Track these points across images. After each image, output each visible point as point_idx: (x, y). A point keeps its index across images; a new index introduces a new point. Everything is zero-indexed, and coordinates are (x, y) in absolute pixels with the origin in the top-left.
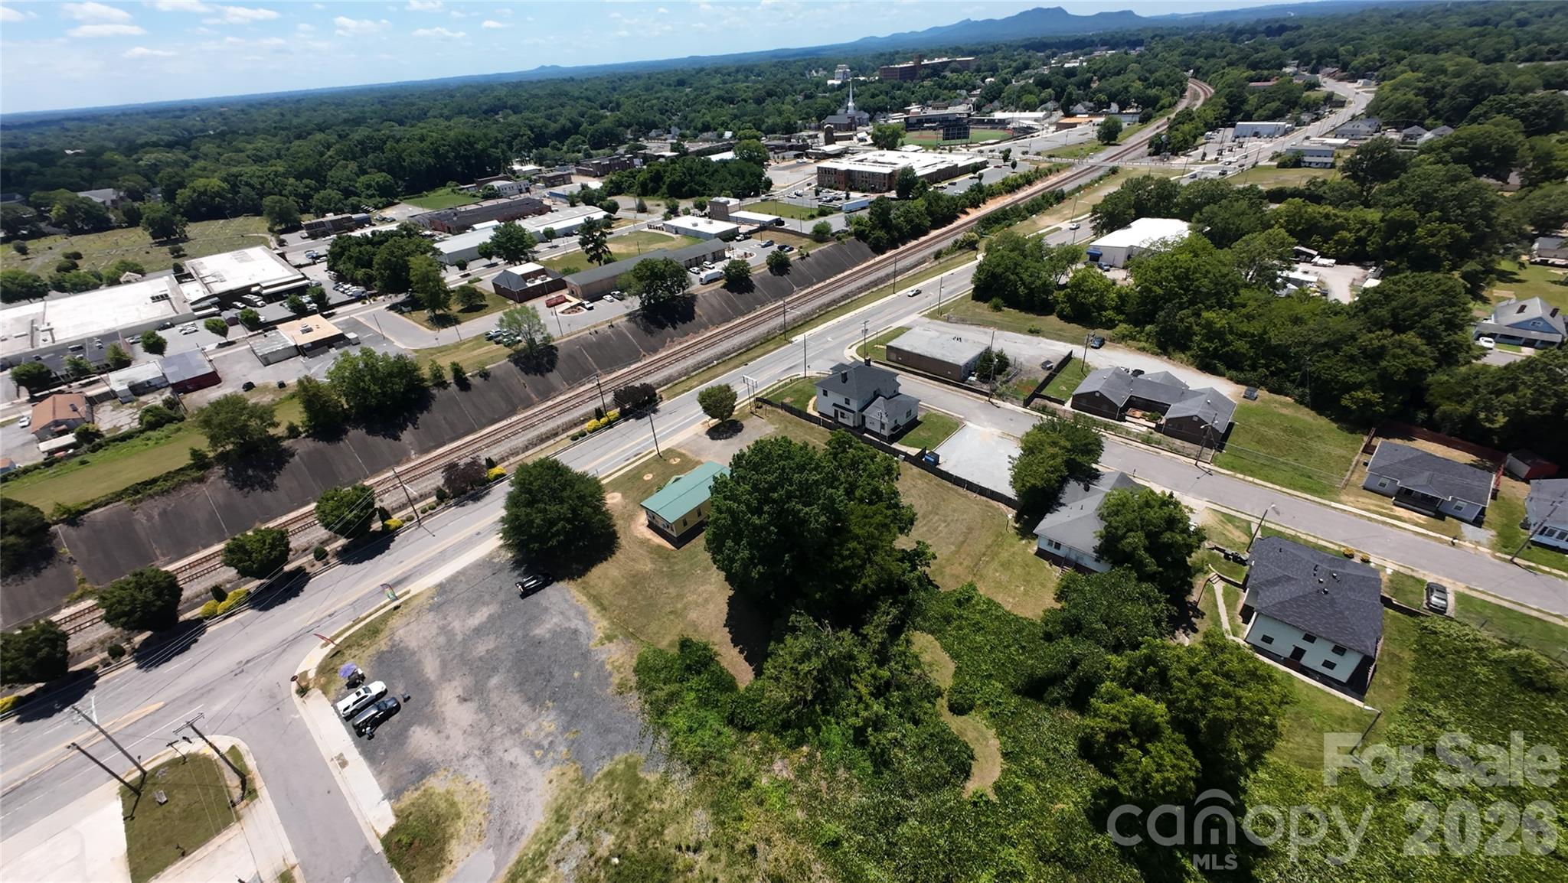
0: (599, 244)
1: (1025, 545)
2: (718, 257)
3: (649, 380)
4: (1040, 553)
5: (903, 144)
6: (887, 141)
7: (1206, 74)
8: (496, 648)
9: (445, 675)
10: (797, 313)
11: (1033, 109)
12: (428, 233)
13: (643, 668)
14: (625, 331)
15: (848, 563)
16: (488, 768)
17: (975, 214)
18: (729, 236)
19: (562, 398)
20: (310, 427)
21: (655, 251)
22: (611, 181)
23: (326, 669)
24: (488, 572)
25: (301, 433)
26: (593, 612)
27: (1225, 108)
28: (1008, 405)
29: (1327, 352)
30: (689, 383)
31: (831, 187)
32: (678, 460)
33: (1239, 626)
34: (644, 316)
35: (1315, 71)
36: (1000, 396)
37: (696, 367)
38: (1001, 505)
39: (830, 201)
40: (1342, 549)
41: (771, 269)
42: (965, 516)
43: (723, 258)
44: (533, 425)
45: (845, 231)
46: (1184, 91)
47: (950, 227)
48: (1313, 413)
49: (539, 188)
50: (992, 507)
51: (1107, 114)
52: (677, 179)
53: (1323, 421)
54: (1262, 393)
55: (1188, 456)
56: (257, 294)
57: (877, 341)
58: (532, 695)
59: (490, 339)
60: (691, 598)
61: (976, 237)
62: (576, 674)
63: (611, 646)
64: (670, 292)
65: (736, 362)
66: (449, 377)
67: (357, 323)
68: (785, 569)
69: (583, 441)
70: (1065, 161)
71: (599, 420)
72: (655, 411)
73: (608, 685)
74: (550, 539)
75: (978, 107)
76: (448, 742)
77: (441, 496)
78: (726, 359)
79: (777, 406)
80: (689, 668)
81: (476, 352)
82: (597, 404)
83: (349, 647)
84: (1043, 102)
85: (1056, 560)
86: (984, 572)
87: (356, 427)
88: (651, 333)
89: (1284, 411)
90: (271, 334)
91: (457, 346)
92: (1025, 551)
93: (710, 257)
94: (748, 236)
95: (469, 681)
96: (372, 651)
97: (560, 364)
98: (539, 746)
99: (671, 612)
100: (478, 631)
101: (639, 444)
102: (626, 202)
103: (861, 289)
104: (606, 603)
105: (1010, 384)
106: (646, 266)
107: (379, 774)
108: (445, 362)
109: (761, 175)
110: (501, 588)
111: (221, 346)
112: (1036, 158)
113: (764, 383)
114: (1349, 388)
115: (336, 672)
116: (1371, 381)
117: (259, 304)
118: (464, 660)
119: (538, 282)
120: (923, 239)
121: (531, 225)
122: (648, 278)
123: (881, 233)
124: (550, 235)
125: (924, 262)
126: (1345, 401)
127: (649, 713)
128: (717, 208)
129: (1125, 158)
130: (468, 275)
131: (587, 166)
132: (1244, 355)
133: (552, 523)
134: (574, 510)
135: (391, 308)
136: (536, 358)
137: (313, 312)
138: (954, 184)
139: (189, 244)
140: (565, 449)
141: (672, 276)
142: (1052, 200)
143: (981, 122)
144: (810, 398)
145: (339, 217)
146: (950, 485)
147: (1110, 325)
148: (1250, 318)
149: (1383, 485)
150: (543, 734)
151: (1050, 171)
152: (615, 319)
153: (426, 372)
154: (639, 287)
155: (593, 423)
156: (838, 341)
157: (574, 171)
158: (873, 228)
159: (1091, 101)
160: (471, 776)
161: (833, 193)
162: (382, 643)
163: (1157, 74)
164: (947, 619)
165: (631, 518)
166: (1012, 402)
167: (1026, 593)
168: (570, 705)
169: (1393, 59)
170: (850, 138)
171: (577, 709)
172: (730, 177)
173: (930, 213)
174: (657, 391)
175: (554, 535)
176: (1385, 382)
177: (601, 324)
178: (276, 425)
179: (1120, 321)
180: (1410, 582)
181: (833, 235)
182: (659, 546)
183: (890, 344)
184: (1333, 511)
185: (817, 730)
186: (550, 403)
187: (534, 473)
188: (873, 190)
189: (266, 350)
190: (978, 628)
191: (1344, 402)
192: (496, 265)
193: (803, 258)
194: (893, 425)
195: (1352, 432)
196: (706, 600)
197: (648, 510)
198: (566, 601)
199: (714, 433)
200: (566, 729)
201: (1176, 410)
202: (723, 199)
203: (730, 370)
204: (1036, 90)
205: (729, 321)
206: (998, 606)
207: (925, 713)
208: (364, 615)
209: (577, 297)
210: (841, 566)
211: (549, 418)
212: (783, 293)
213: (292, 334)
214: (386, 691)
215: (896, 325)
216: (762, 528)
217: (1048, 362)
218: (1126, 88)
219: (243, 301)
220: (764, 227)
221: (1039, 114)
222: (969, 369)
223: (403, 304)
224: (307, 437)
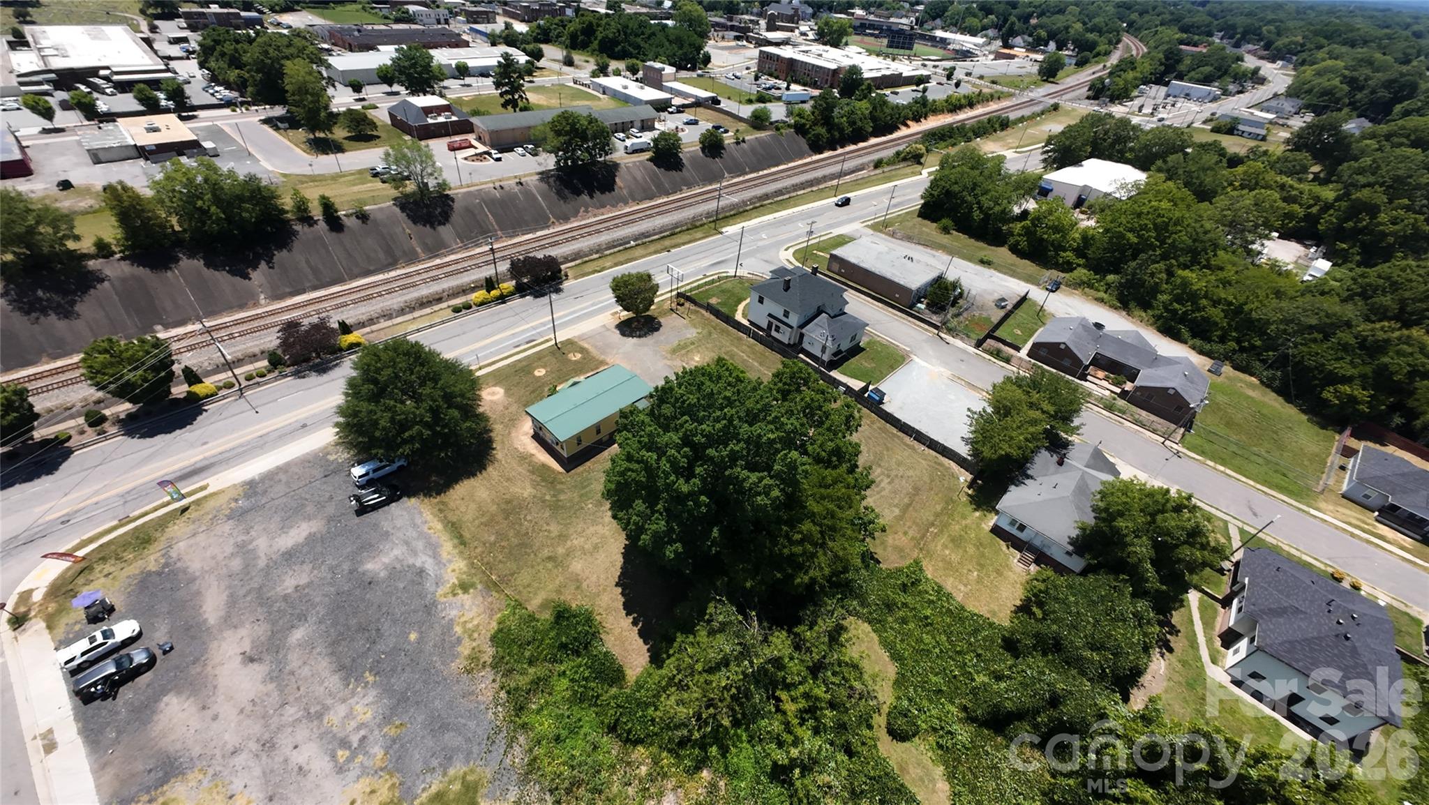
0: (516, 88)
1: (979, 518)
2: (646, 126)
3: (554, 252)
4: (996, 530)
5: (846, 44)
6: (831, 37)
7: (1139, 29)
8: (309, 585)
9: (229, 621)
10: (735, 199)
11: (974, 34)
12: (325, 46)
13: (501, 638)
14: (535, 191)
15: (798, 549)
16: (264, 773)
17: (915, 128)
18: (661, 106)
19: (453, 257)
20: (127, 248)
21: (580, 106)
22: (539, 26)
23: (61, 590)
24: (318, 473)
25: (114, 253)
26: (447, 547)
27: (1161, 64)
28: (958, 343)
29: (1316, 335)
30: (600, 263)
31: (771, 75)
32: (579, 356)
33: (1218, 652)
34: (558, 178)
35: (1237, 45)
36: (950, 331)
37: (611, 245)
38: (953, 464)
39: (769, 89)
40: (1330, 570)
41: (703, 149)
42: (911, 473)
43: (652, 128)
44: (414, 285)
45: (785, 122)
46: (1119, 41)
47: (889, 137)
48: (1281, 399)
49: (459, 22)
50: (941, 464)
51: (1043, 52)
52: (611, 36)
53: (1291, 411)
54: (1227, 369)
55: (1154, 431)
56: (107, 79)
57: (819, 247)
58: (347, 661)
59: (376, 175)
60: (577, 542)
61: (923, 150)
62: (413, 636)
63: (465, 599)
64: (590, 154)
65: (658, 246)
66: (316, 212)
67: (221, 131)
68: (710, 547)
69: (466, 315)
70: (1006, 89)
71: (489, 291)
72: (558, 291)
73: (455, 656)
74: (399, 446)
75: (920, 22)
76: (215, 725)
77: (275, 362)
78: (645, 241)
79: (701, 306)
80: (563, 646)
81: (356, 189)
82: (489, 272)
83: (104, 559)
84: (984, 28)
85: (1018, 544)
86: (932, 546)
87: (191, 256)
88: (564, 198)
89: (1251, 393)
90: (109, 127)
91: (335, 178)
92: (978, 526)
93: (638, 124)
94: (681, 109)
95: (262, 630)
96: (133, 569)
97: (455, 217)
98: (344, 743)
99: (550, 558)
100: (290, 556)
101: (534, 328)
102: (552, 53)
103: (796, 187)
104: (467, 535)
105: (961, 318)
106: (566, 119)
107: (99, 769)
108: (313, 195)
109: (700, 48)
110: (331, 498)
111: (46, 131)
112: (978, 82)
113: (689, 276)
114: (1334, 379)
115: (75, 596)
116: (1363, 377)
117: (108, 91)
118: (262, 598)
119: (441, 119)
120: (861, 145)
121: (443, 57)
122: (567, 133)
123: (822, 130)
124: (462, 71)
125: (863, 169)
126: (1328, 394)
127: (503, 705)
128: (651, 74)
129: (1064, 97)
130: (364, 99)
131: (515, 7)
132: (1216, 324)
133: (404, 426)
134: (435, 412)
135: (267, 121)
136: (427, 206)
137: (167, 111)
138: (896, 93)
139: (39, 10)
140: (443, 322)
141: (595, 137)
142: (997, 126)
143: (923, 37)
144: (740, 301)
145: (225, 11)
146: (895, 431)
147: (1068, 267)
148: (1226, 283)
149: (1367, 497)
150: (353, 724)
151: (992, 98)
152: (525, 176)
153: (287, 202)
154: (556, 143)
155: (480, 295)
156: (774, 240)
157: (500, 11)
158: (815, 123)
159: (1030, 35)
160: (237, 785)
161: (772, 81)
162: (152, 560)
163: (1097, 20)
164: (890, 606)
165: (513, 422)
166: (962, 339)
167: (979, 580)
168: (398, 683)
169: (1312, 46)
170: (792, 30)
171: (407, 689)
172: (667, 44)
173: (873, 118)
174: (563, 267)
175: (405, 442)
176: (1381, 381)
177: (509, 179)
178: (77, 238)
179: (1079, 265)
180: (1405, 620)
181: (771, 123)
182: (544, 466)
183: (834, 252)
184: (1312, 519)
185: (724, 751)
186: (438, 261)
187: (384, 356)
188: (814, 85)
189: (96, 145)
190: (925, 622)
191: (1325, 395)
192: (397, 93)
193: (738, 143)
194: (835, 350)
195: (1323, 427)
196: (596, 547)
197: (534, 419)
198: (415, 526)
199: (626, 328)
200: (387, 720)
201: (1148, 378)
202: (658, 65)
203: (650, 254)
204: (980, 14)
205: (651, 198)
206: (949, 596)
207: (863, 744)
208: (137, 513)
209: (484, 144)
210: (786, 551)
211: (434, 279)
212: (715, 177)
213: (134, 131)
214: (140, 634)
215: (836, 232)
216: (691, 494)
217: (1003, 300)
218: (1067, 28)
219: (88, 84)
220: (698, 103)
221: (979, 40)
222: (920, 295)
223: (281, 119)
224: (122, 259)
